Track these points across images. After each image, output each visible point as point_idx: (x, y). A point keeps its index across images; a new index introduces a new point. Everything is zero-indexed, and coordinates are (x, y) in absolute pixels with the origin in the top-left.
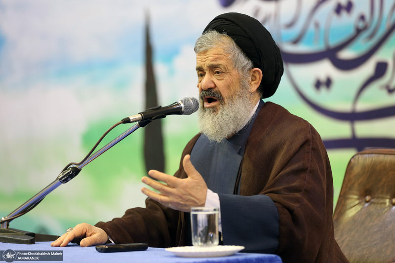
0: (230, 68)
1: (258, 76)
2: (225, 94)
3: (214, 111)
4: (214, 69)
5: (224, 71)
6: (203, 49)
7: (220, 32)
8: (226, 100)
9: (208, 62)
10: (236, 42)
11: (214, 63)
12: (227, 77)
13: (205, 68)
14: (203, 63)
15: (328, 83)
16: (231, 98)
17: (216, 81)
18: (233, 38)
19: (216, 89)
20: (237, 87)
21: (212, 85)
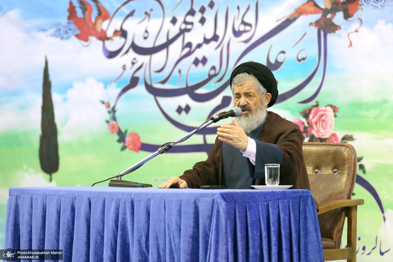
0: (256, 94)
1: (269, 98)
2: (253, 108)
3: (247, 116)
4: (247, 95)
5: (253, 95)
6: (241, 83)
7: (249, 73)
8: (254, 111)
9: (244, 91)
10: (258, 79)
11: (248, 91)
12: (255, 99)
13: (242, 93)
14: (240, 91)
15: (187, 109)
16: (256, 110)
17: (248, 101)
18: (256, 77)
19: (248, 105)
20: (259, 104)
21: (246, 103)
